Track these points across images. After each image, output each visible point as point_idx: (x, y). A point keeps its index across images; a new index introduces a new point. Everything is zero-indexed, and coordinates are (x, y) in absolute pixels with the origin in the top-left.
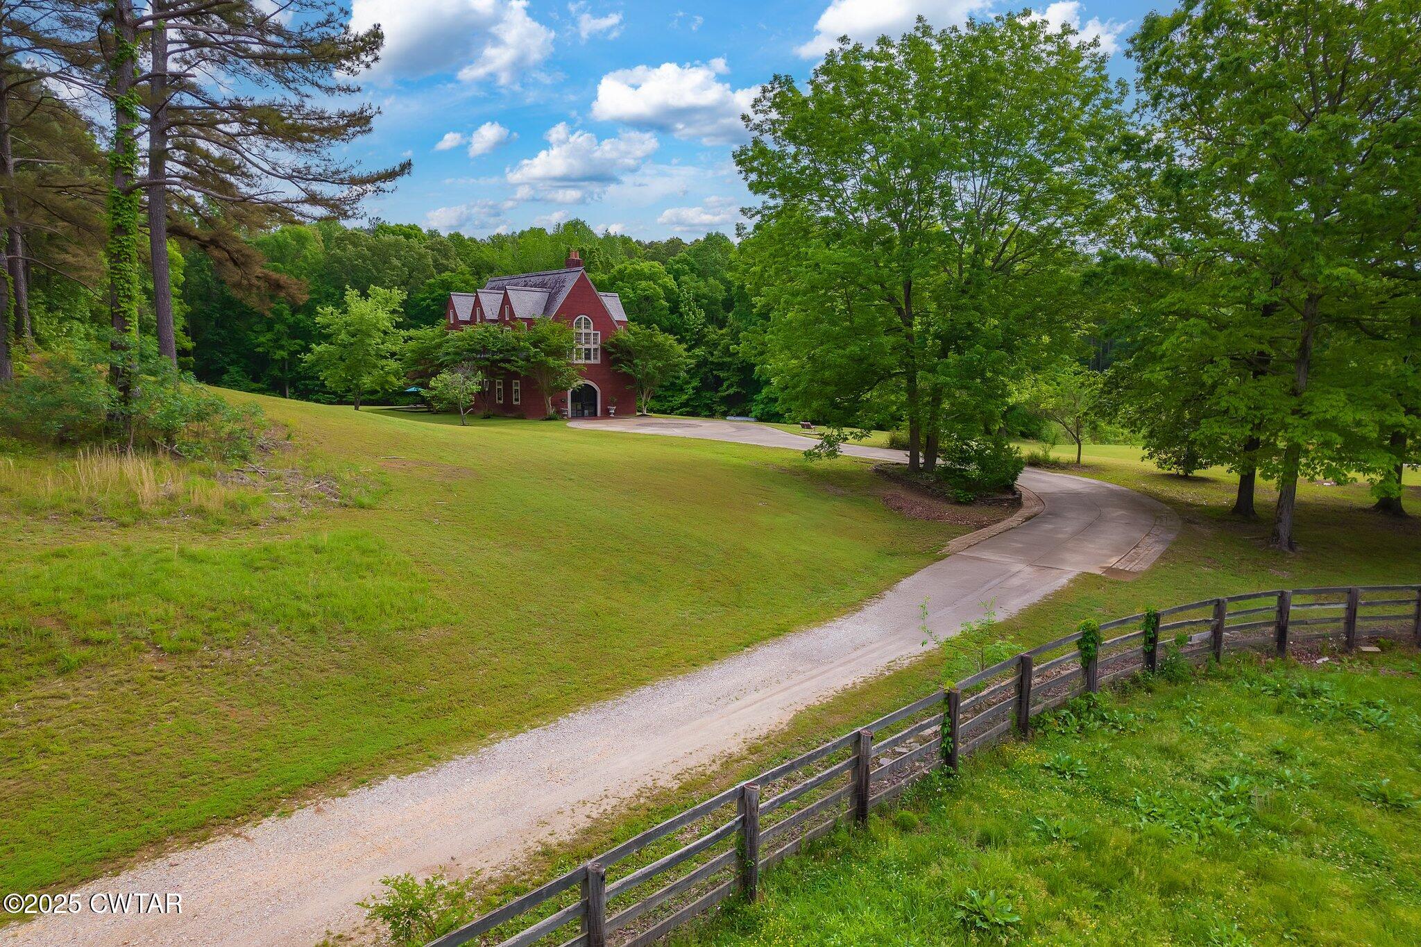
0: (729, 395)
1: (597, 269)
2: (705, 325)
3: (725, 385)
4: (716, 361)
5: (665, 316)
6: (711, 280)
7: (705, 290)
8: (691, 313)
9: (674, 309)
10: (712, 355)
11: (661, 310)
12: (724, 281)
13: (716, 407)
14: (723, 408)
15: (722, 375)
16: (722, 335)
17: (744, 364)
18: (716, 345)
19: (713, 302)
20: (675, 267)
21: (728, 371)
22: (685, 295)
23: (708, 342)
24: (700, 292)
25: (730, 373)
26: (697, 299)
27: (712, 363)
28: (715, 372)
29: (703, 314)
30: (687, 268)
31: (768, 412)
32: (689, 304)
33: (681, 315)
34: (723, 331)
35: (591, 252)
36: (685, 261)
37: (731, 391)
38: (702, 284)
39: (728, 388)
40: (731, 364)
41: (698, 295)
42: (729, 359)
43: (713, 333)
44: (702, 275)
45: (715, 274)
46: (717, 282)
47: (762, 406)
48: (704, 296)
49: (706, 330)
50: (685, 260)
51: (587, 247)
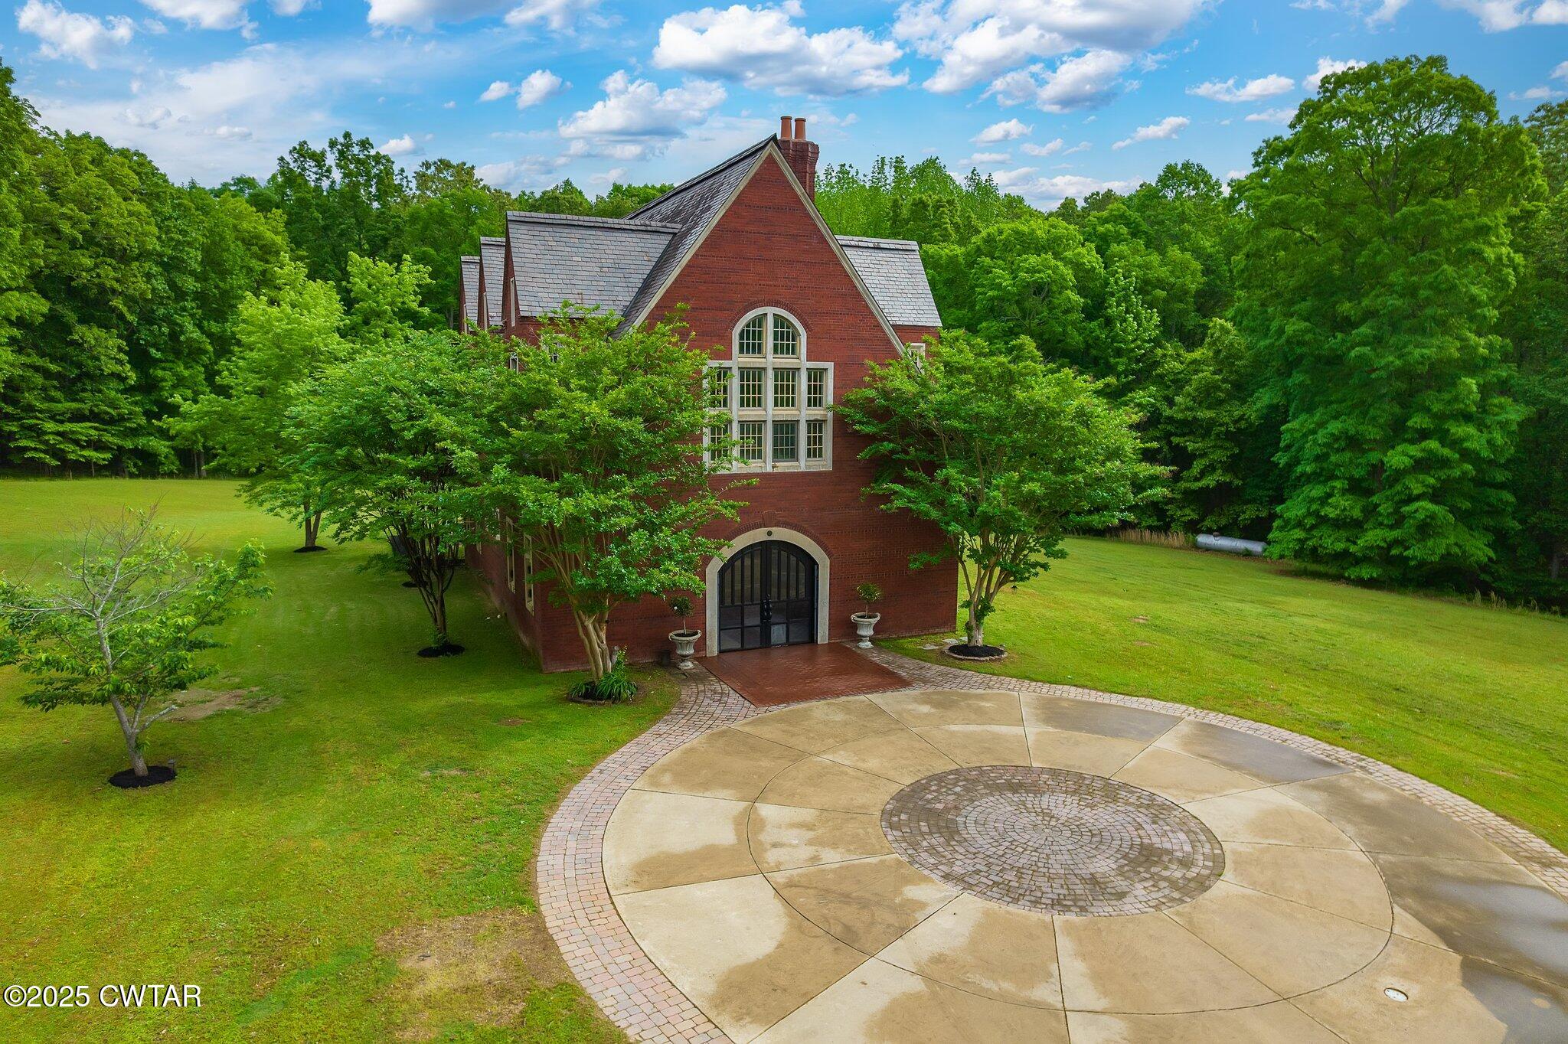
0: (1205, 490)
1: (946, 237)
2: (1157, 342)
3: (1197, 466)
4: (1180, 416)
5: (1073, 323)
6: (1174, 252)
7: (1163, 272)
8: (1130, 317)
9: (1095, 309)
10: (1171, 402)
11: (1067, 312)
12: (1198, 253)
13: (1172, 510)
14: (1190, 514)
15: (1190, 446)
16: (1194, 362)
17: (1243, 425)
18: (1179, 383)
19: (1177, 294)
20: (1101, 229)
21: (1204, 437)
22: (1120, 279)
23: (1161, 376)
24: (1151, 275)
25: (1209, 443)
26: (1145, 287)
27: (1170, 420)
28: (1175, 440)
29: (1156, 319)
30: (1124, 230)
31: (1314, 549)
32: (1126, 299)
33: (1109, 322)
34: (1197, 354)
35: (938, 206)
36: (1121, 218)
37: (1210, 481)
38: (1155, 258)
39: (1203, 474)
40: (1212, 423)
41: (1146, 282)
42: (1210, 414)
43: (1173, 358)
44: (1154, 244)
45: (1179, 239)
46: (1188, 255)
47: (1298, 534)
48: (1160, 284)
49: (1159, 352)
50: (1122, 216)
51: (931, 199)
